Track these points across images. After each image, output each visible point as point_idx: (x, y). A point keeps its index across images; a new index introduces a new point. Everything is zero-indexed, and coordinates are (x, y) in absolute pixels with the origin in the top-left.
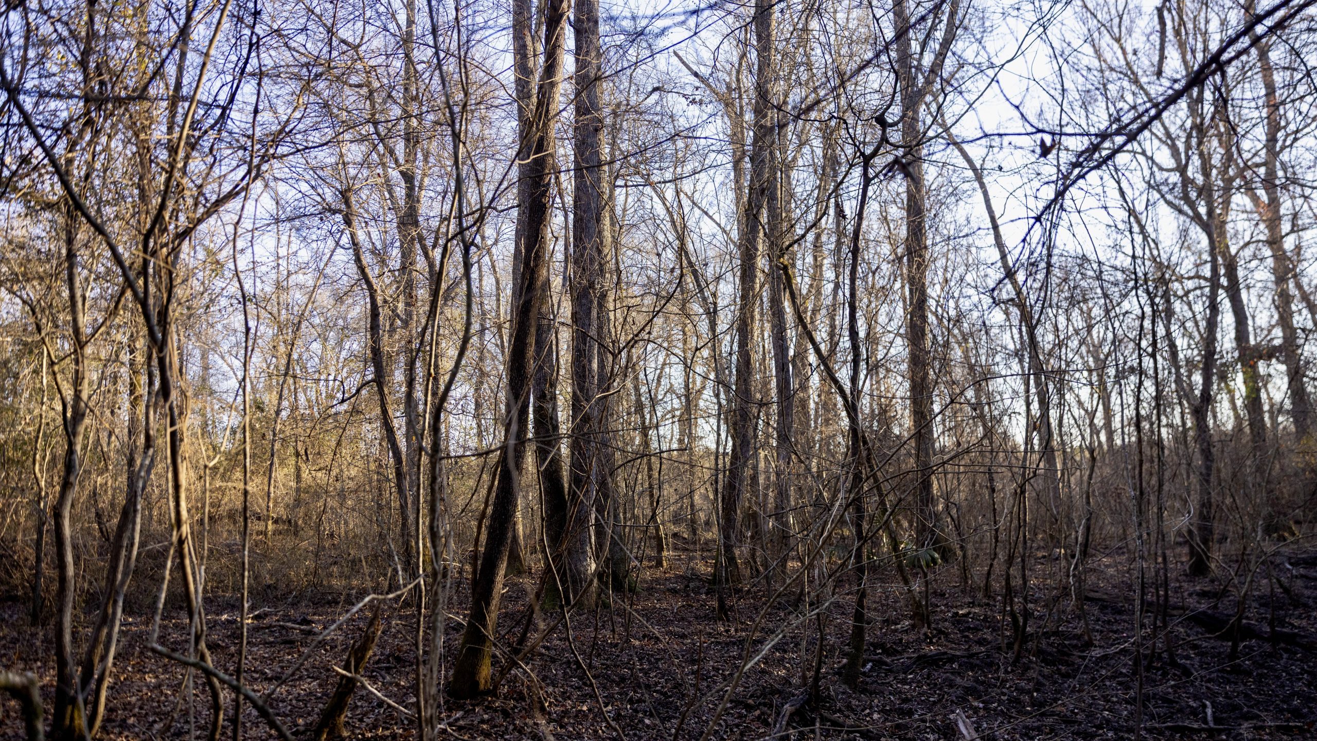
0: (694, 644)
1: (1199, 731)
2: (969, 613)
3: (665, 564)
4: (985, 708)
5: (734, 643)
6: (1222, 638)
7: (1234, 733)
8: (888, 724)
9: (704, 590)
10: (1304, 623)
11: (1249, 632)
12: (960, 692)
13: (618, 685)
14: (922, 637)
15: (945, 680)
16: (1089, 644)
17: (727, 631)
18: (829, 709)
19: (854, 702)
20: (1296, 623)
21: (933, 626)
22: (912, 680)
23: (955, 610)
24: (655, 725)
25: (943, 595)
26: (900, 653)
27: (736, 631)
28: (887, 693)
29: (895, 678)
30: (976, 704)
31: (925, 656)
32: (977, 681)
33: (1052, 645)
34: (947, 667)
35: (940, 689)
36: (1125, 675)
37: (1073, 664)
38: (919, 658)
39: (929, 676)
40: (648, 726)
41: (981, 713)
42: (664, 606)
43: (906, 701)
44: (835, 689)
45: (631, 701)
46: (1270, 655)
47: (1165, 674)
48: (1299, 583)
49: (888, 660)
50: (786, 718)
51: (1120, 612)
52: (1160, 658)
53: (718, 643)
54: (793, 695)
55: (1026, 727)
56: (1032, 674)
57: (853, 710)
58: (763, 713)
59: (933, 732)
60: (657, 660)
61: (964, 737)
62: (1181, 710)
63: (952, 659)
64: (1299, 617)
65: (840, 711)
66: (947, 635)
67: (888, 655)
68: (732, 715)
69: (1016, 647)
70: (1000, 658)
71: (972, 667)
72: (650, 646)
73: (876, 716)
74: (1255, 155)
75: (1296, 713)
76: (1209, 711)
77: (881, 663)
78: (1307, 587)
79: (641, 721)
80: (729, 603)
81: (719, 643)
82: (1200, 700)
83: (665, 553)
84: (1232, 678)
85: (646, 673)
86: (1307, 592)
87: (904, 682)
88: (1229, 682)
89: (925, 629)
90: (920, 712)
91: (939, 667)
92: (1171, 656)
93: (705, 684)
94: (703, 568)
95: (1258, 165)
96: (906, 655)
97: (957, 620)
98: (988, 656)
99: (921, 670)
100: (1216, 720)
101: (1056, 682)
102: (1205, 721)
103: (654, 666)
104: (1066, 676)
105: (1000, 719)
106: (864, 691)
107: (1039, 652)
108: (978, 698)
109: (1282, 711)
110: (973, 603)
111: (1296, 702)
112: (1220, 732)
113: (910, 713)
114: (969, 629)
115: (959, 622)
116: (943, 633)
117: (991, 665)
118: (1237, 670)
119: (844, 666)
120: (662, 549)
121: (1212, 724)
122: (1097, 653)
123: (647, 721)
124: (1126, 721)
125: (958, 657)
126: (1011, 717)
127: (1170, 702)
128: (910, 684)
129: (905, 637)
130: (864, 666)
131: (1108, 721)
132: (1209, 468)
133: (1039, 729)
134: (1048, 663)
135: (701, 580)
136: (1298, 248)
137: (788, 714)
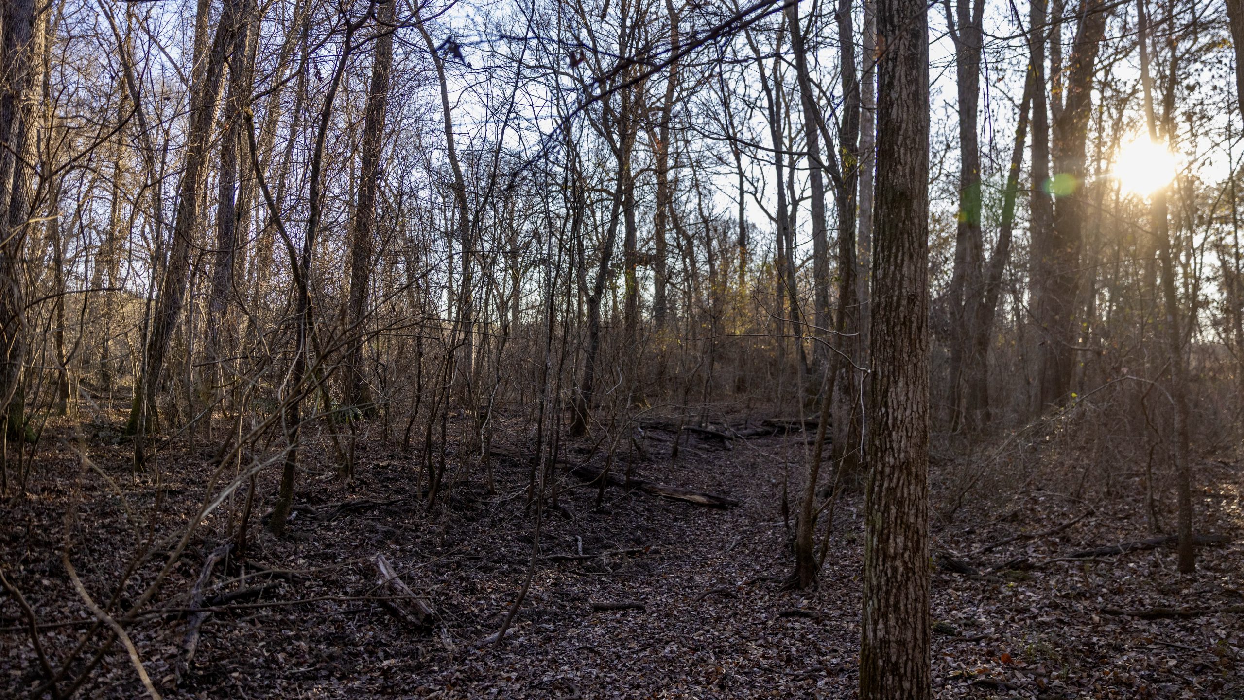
0: (105, 497)
1: (572, 560)
2: (389, 465)
3: (68, 411)
4: (402, 550)
5: (153, 495)
6: (593, 486)
7: (596, 560)
8: (313, 569)
9: (118, 440)
10: (648, 473)
11: (611, 482)
12: (379, 536)
13: (8, 544)
14: (346, 487)
15: (366, 526)
16: (492, 493)
17: (144, 482)
18: (254, 557)
19: (280, 549)
20: (642, 473)
21: (356, 476)
22: (336, 527)
23: (375, 462)
24: (56, 586)
25: (364, 448)
26: (325, 502)
27: (154, 482)
28: (311, 539)
29: (319, 525)
30: (393, 546)
31: (348, 504)
32: (395, 526)
33: (460, 493)
34: (369, 514)
35: (362, 534)
36: (519, 518)
37: (477, 509)
38: (343, 506)
39: (351, 522)
40: (46, 588)
41: (398, 554)
42: (68, 456)
43: (329, 546)
44: (261, 537)
45: (26, 562)
46: (624, 499)
47: (549, 516)
48: (647, 442)
49: (313, 509)
50: (210, 568)
51: (516, 466)
52: (546, 503)
53: (133, 495)
54: (218, 545)
55: (437, 565)
56: (443, 519)
57: (278, 557)
58: (184, 565)
59: (355, 573)
60: (60, 515)
61: (384, 576)
62: (559, 545)
63: (373, 507)
64: (645, 469)
65: (265, 558)
66: (368, 485)
67: (313, 504)
68: (149, 568)
69: (430, 495)
70: (416, 505)
71: (392, 514)
72: (50, 500)
73: (301, 561)
74: (659, 100)
75: (638, 542)
76: (580, 544)
77: (306, 511)
78: (651, 446)
79: (38, 583)
80: (146, 453)
81: (135, 495)
82: (574, 535)
83: (70, 400)
84: (597, 517)
85: (46, 530)
86: (651, 450)
87: (328, 528)
88: (595, 520)
89: (349, 480)
90: (342, 556)
91: (360, 514)
92: (555, 501)
93: (118, 537)
94: (114, 417)
95: (659, 109)
96: (330, 504)
97: (378, 471)
98: (405, 504)
99: (344, 517)
100: (585, 550)
101: (463, 525)
102: (577, 552)
103: (56, 521)
104: (472, 520)
105: (415, 559)
106: (291, 538)
107: (450, 501)
108: (397, 542)
109: (629, 540)
110: (392, 456)
111: (639, 533)
112: (586, 559)
113: (334, 556)
114: (388, 479)
115: (379, 473)
116: (365, 483)
117: (409, 511)
118: (601, 512)
119: (270, 515)
120: (67, 395)
121: (581, 554)
122: (497, 500)
123: (46, 582)
124: (518, 555)
125: (379, 505)
126: (424, 557)
127: (552, 538)
128: (333, 530)
129: (329, 487)
130: (290, 514)
131: (504, 556)
132: (594, 348)
133: (448, 566)
134: (455, 508)
135: (114, 429)
136: (676, 180)
137: (213, 563)
